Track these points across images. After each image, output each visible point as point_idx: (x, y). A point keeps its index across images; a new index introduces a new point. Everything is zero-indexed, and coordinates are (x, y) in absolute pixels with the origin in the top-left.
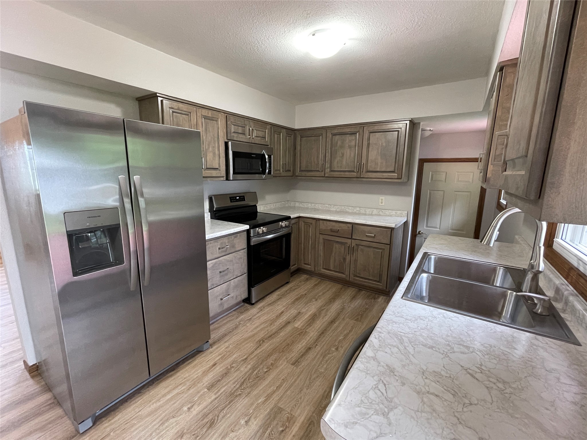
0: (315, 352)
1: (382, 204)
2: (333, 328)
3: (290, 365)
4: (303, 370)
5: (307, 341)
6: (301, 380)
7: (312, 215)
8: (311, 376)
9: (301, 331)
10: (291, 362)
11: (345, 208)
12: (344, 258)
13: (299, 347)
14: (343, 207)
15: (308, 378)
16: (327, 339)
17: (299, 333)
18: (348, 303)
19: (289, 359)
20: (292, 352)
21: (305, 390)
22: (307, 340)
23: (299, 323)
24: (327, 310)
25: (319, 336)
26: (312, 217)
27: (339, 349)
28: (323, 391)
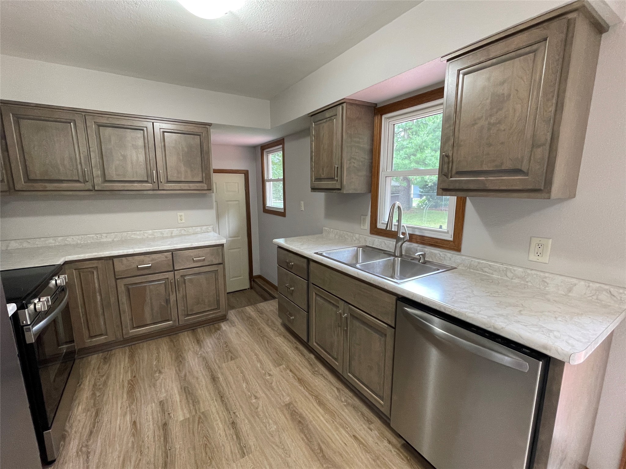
0: (244, 420)
1: (182, 222)
2: (224, 385)
3: (241, 460)
4: (261, 448)
5: (219, 420)
6: (272, 457)
7: (96, 254)
8: (274, 443)
9: (197, 419)
10: (238, 456)
11: (129, 235)
12: (167, 300)
13: (221, 433)
14: (125, 234)
15: (276, 448)
16: (234, 399)
17: (197, 422)
18: (200, 349)
19: (230, 456)
20: (223, 448)
21: (289, 459)
22: (218, 418)
23: (180, 413)
24: (189, 372)
25: (223, 403)
26: (96, 257)
27: (259, 396)
28: (302, 442)
